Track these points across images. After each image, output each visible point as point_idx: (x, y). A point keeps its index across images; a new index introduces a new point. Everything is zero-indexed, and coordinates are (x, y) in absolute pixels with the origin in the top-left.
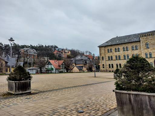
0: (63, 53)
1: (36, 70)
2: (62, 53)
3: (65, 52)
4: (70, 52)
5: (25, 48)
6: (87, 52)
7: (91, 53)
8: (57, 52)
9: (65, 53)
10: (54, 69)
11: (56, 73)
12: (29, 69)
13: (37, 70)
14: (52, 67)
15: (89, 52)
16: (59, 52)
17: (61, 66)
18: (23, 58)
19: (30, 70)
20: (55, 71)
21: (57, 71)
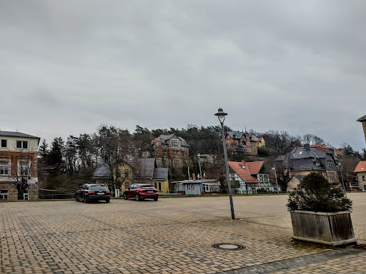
0: (248, 143)
1: (202, 187)
2: (244, 143)
3: (251, 141)
4: (263, 141)
5: (162, 136)
6: (308, 137)
7: (322, 141)
8: (232, 141)
9: (253, 143)
10: (242, 183)
11: (247, 195)
12: (184, 184)
13: (204, 185)
14: (236, 179)
15: (316, 138)
16: (237, 141)
17: (258, 176)
18: (160, 158)
19: (186, 186)
20: (244, 188)
21: (249, 189)
